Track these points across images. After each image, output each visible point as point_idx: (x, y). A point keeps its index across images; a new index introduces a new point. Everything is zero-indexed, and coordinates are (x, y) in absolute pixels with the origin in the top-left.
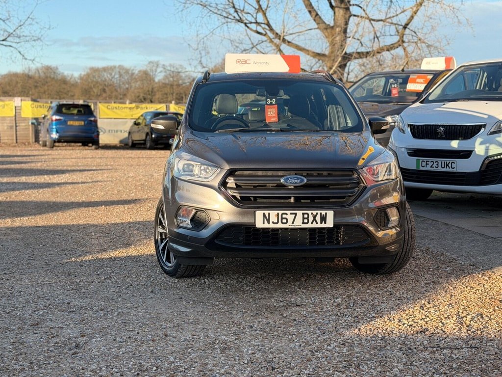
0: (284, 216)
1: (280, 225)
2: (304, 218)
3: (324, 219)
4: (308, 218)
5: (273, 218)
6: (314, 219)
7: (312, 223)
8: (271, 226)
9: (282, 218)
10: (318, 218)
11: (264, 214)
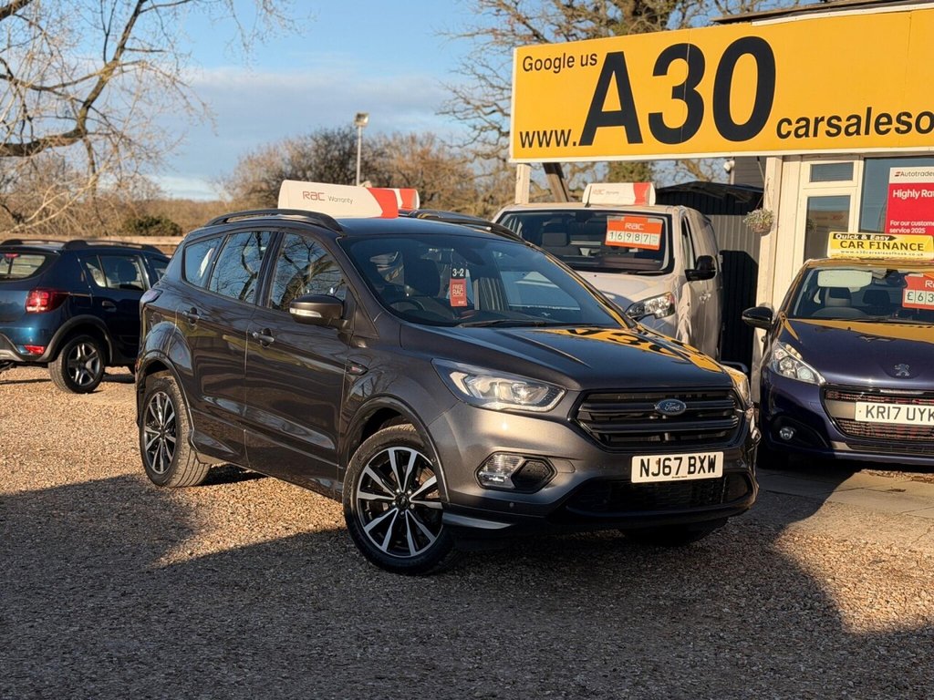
0: (667, 463)
1: (661, 478)
2: (690, 465)
3: (712, 465)
4: (694, 465)
5: (653, 468)
6: (702, 467)
7: (699, 472)
8: (651, 479)
9: (665, 467)
10: (706, 464)
11: (642, 460)
